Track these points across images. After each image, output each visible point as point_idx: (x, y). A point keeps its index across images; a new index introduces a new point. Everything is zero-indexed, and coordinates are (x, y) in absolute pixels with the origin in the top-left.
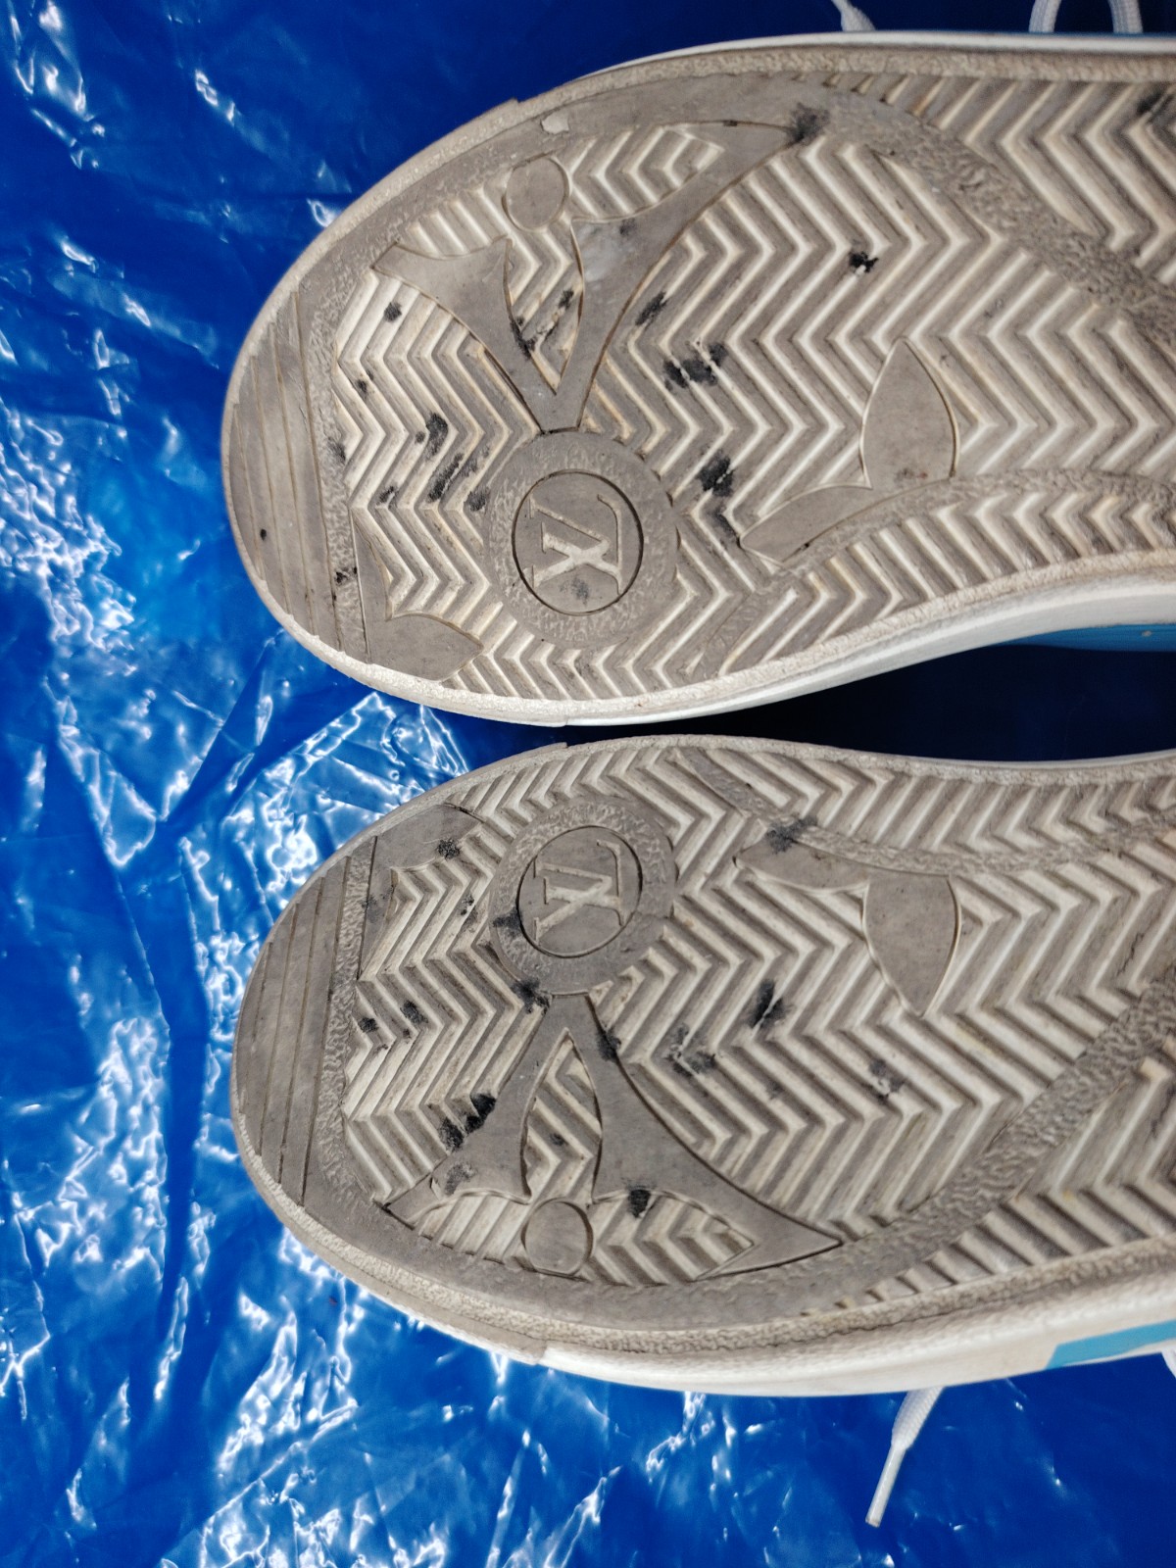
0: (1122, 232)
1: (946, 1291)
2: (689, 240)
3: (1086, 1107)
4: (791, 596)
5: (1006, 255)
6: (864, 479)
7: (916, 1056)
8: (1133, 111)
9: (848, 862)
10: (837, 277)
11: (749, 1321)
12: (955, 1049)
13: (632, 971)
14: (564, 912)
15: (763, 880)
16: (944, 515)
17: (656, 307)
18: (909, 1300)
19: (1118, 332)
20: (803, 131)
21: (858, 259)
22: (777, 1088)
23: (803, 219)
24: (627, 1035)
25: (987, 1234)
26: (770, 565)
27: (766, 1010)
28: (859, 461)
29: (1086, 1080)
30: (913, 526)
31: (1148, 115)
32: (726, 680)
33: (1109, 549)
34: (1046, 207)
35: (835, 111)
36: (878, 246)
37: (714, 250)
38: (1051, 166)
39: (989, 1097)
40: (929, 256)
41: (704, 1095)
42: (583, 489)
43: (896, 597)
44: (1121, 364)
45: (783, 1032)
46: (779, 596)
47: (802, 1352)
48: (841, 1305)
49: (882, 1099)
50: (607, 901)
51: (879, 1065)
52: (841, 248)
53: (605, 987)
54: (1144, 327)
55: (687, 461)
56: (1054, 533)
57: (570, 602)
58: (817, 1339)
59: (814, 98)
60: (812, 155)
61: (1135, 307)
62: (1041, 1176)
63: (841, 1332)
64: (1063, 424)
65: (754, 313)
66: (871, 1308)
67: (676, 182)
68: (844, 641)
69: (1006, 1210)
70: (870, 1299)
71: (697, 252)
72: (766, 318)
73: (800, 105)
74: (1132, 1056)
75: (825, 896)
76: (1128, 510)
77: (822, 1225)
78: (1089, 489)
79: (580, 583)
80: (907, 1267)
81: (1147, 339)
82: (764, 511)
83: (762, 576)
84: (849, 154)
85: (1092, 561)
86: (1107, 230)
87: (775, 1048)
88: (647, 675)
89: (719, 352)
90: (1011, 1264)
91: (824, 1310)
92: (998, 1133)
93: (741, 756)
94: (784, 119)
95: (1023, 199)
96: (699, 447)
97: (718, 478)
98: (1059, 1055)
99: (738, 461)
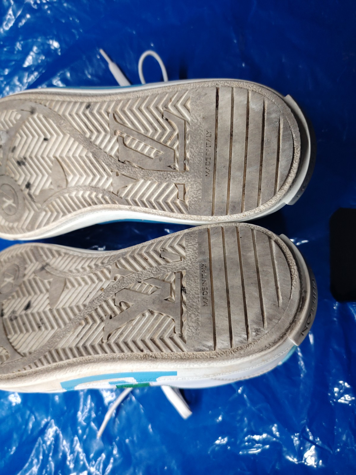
0: (88, 135)
1: (37, 369)
2: (18, 135)
3: (69, 330)
5: (69, 139)
6: (52, 187)
7: (48, 318)
8: (85, 109)
10: (42, 143)
11: (4, 373)
12: (54, 317)
13: (10, 297)
14: (5, 283)
16: (67, 195)
17: (14, 149)
18: (31, 370)
19: (90, 155)
20: (32, 112)
21: (45, 139)
22: (24, 324)
23: (35, 130)
24: (5, 311)
25: (45, 357)
26: (39, 205)
27: (28, 307)
28: (51, 183)
29: (71, 324)
30: (62, 197)
31: (89, 109)
33: (96, 204)
34: (75, 129)
35: (37, 108)
36: (49, 136)
37: (21, 136)
38: (74, 119)
39: (56, 327)
40: (57, 139)
41: (13, 325)
42: (7, 188)
43: (61, 214)
44: (92, 163)
45: (29, 311)
47: (13, 381)
48: (19, 371)
49: (39, 327)
50: (12, 281)
51: (41, 319)
52: (43, 137)
53: (5, 301)
54: (94, 155)
55: (23, 183)
56: (85, 200)
57: (7, 212)
58: (15, 378)
59: (33, 105)
60: (35, 116)
61: (92, 150)
62: (57, 345)
63: (19, 377)
64: (85, 176)
65: (30, 150)
66: (24, 372)
67: (15, 122)
69: (50, 352)
70: (24, 370)
71: (20, 138)
72: (32, 152)
73: (32, 107)
74: (80, 320)
75: (46, 281)
76: (97, 195)
77: (22, 354)
78: (90, 191)
79: (10, 208)
80: (31, 363)
81: (95, 158)
82: (37, 193)
83: (39, 208)
84: (41, 116)
85: (95, 207)
86: (85, 133)
87: (26, 315)
89: (25, 158)
90: (47, 363)
91: (16, 372)
92: (53, 337)
94: (29, 109)
95: (70, 127)
96: (25, 179)
97: (28, 186)
98: (70, 319)
99: (32, 182)
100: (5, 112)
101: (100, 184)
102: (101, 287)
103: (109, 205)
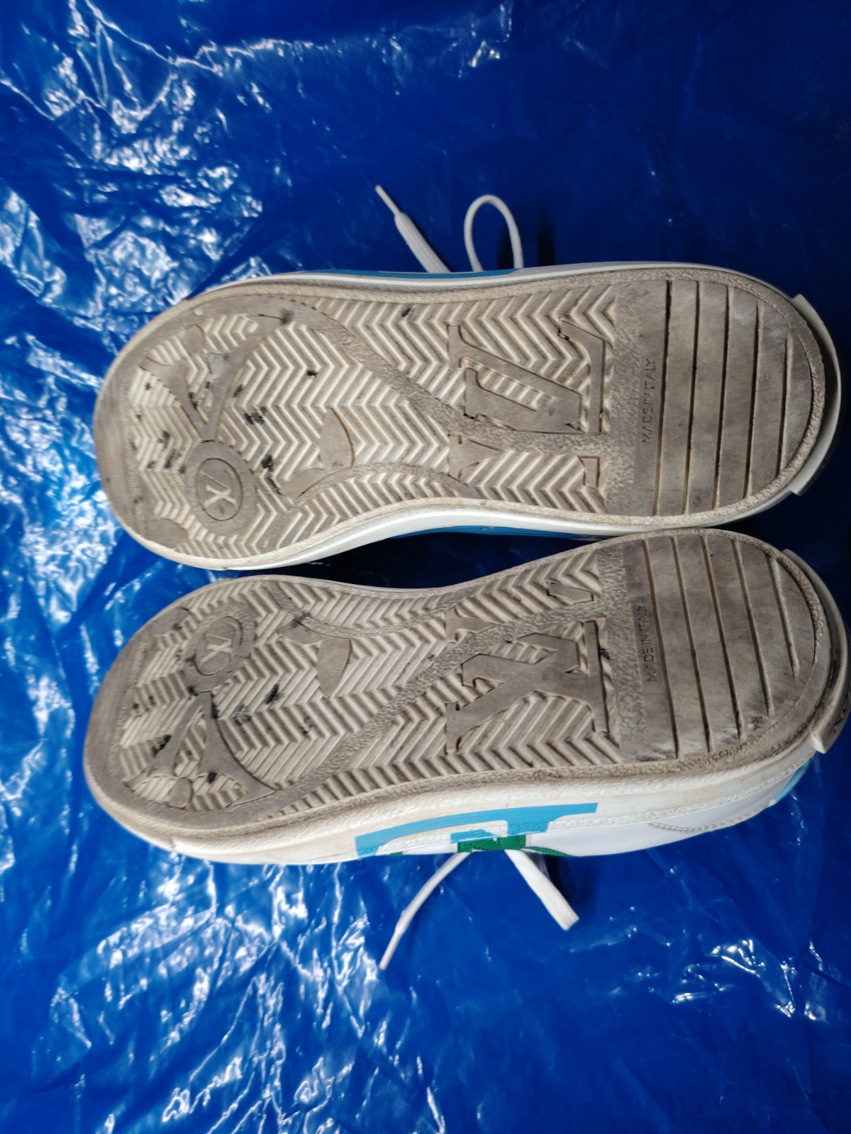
0: (403, 365)
1: (309, 811)
2: (249, 363)
3: (372, 735)
4: (300, 515)
5: (362, 373)
6: (321, 465)
7: (321, 715)
8: (400, 316)
9: (317, 633)
10: (303, 381)
11: (238, 824)
12: (335, 712)
13: (229, 681)
14: (212, 655)
15: (287, 642)
16: (351, 481)
17: (239, 391)
18: (295, 815)
19: (406, 404)
20: (285, 320)
21: (311, 373)
22: (269, 729)
23: (290, 356)
24: (221, 708)
25: (326, 787)
26: (291, 501)
27: (274, 695)
28: (319, 457)
29: (375, 724)
30: (341, 485)
31: (407, 317)
32: (281, 552)
33: (412, 497)
34: (376, 354)
35: (296, 312)
36: (318, 368)
37: (258, 367)
38: (374, 336)
39: (342, 731)
40: (335, 373)
41: (243, 733)
42: (219, 467)
43: (338, 517)
44: (408, 419)
45: (277, 705)
46: (294, 514)
47: (256, 837)
48: (270, 817)
49: (305, 733)
50: (228, 650)
51: (307, 718)
52: (305, 368)
53: (218, 687)
54: (414, 404)
55: (256, 456)
56: (391, 490)
57: (216, 514)
58: (261, 831)
59: (288, 306)
60: (290, 328)
61: (410, 396)
62: (349, 764)
63: (270, 829)
64: (391, 444)
65: (275, 394)
66: (282, 818)
67: (243, 338)
68: (321, 535)
69: (336, 778)
70: (280, 814)
71: (253, 368)
72: (279, 397)
73: (284, 309)
74: (393, 714)
75: (307, 647)
76: (416, 481)
77: (271, 785)
78: (401, 472)
79: (222, 506)
80: (295, 800)
81: (416, 409)
82: (287, 477)
83: (289, 507)
84: (303, 328)
85: (408, 502)
86: (397, 363)
87: (272, 712)
88: (249, 548)
89: (264, 409)
90: (331, 799)
91: (264, 819)
92: (339, 748)
93: (290, 585)
94: (278, 315)
95: (366, 350)
96: (260, 450)
97: (268, 463)
98: (370, 714)
99: (275, 456)
100: (224, 318)
101: (424, 460)
102: (429, 653)
103: (438, 499)
